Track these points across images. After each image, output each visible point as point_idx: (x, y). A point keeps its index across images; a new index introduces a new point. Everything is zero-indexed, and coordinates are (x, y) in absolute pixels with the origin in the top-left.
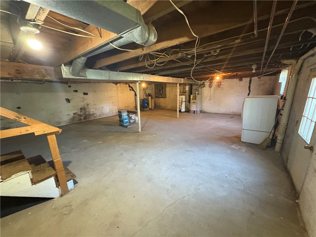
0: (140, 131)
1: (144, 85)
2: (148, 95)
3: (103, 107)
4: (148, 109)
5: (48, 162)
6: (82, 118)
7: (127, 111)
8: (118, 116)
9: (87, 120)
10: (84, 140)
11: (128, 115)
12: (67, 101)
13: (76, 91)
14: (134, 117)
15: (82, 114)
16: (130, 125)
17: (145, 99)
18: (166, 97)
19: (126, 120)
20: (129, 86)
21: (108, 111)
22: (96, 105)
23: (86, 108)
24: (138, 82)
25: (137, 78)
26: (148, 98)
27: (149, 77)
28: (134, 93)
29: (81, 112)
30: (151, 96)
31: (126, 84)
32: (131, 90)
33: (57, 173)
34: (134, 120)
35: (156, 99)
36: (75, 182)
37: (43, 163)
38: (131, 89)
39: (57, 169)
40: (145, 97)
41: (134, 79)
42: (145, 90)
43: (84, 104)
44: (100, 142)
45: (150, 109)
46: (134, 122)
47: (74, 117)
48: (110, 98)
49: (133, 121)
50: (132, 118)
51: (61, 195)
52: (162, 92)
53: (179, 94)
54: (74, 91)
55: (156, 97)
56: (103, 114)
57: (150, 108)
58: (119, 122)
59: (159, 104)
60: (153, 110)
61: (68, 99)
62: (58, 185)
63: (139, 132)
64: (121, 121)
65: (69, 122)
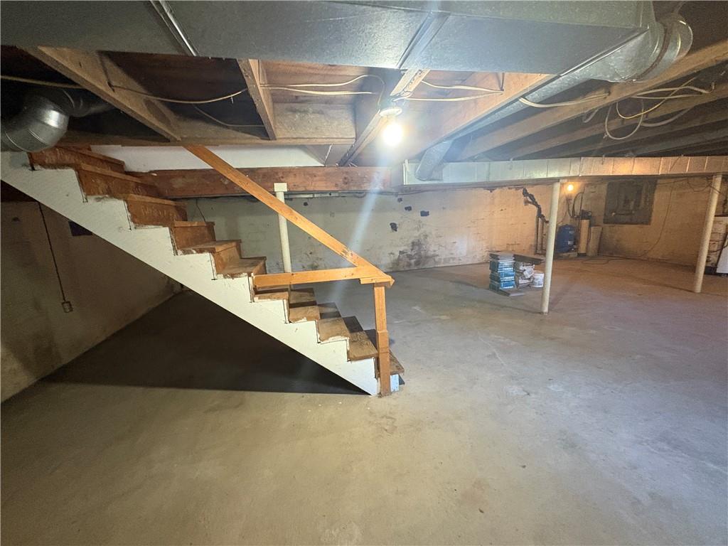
0: (546, 310)
1: (571, 188)
2: (578, 217)
3: (455, 243)
4: (573, 254)
5: (365, 331)
6: (413, 261)
7: (515, 256)
8: (489, 266)
9: (421, 267)
10: (415, 306)
11: (515, 266)
12: (392, 227)
13: (409, 209)
14: (530, 272)
15: (413, 253)
16: (517, 291)
17: (567, 226)
18: (650, 220)
19: (507, 278)
20: (525, 193)
21: (464, 252)
22: (441, 237)
23: (423, 242)
24: (561, 181)
25: (560, 171)
26: (580, 224)
27: (601, 166)
28: (536, 209)
29: (412, 250)
30: (588, 218)
31: (517, 189)
32: (530, 202)
33: (378, 354)
34: (529, 279)
35: (607, 226)
36: (401, 382)
37: (358, 331)
38: (530, 200)
39: (380, 347)
40: (568, 221)
41: (551, 175)
42: (572, 201)
43: (419, 235)
44: (443, 317)
45: (579, 255)
46: (528, 285)
47: (399, 259)
48: (474, 222)
49: (528, 281)
50: (525, 273)
51: (380, 393)
52: (637, 204)
53: (716, 212)
54: (406, 208)
55: (606, 222)
56: (454, 259)
57: (582, 250)
58: (490, 280)
59: (618, 241)
60: (592, 258)
61: (395, 224)
62: (378, 375)
63: (541, 313)
64: (495, 278)
65: (390, 268)
